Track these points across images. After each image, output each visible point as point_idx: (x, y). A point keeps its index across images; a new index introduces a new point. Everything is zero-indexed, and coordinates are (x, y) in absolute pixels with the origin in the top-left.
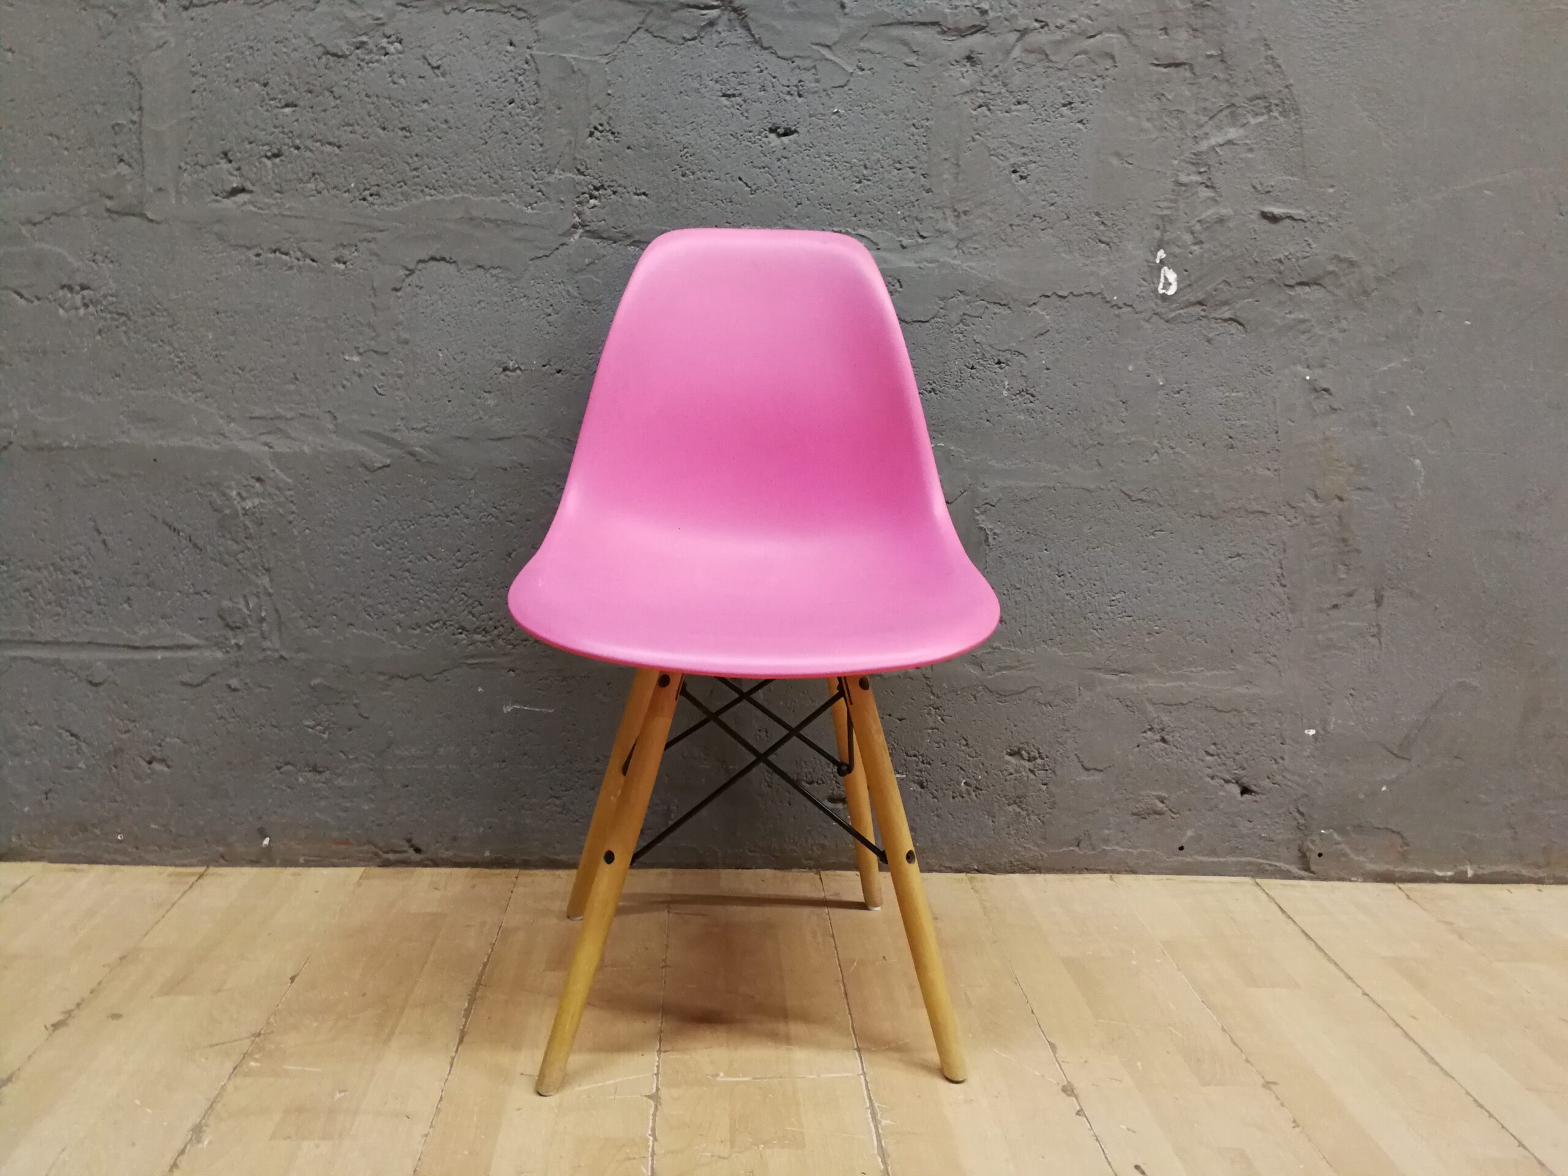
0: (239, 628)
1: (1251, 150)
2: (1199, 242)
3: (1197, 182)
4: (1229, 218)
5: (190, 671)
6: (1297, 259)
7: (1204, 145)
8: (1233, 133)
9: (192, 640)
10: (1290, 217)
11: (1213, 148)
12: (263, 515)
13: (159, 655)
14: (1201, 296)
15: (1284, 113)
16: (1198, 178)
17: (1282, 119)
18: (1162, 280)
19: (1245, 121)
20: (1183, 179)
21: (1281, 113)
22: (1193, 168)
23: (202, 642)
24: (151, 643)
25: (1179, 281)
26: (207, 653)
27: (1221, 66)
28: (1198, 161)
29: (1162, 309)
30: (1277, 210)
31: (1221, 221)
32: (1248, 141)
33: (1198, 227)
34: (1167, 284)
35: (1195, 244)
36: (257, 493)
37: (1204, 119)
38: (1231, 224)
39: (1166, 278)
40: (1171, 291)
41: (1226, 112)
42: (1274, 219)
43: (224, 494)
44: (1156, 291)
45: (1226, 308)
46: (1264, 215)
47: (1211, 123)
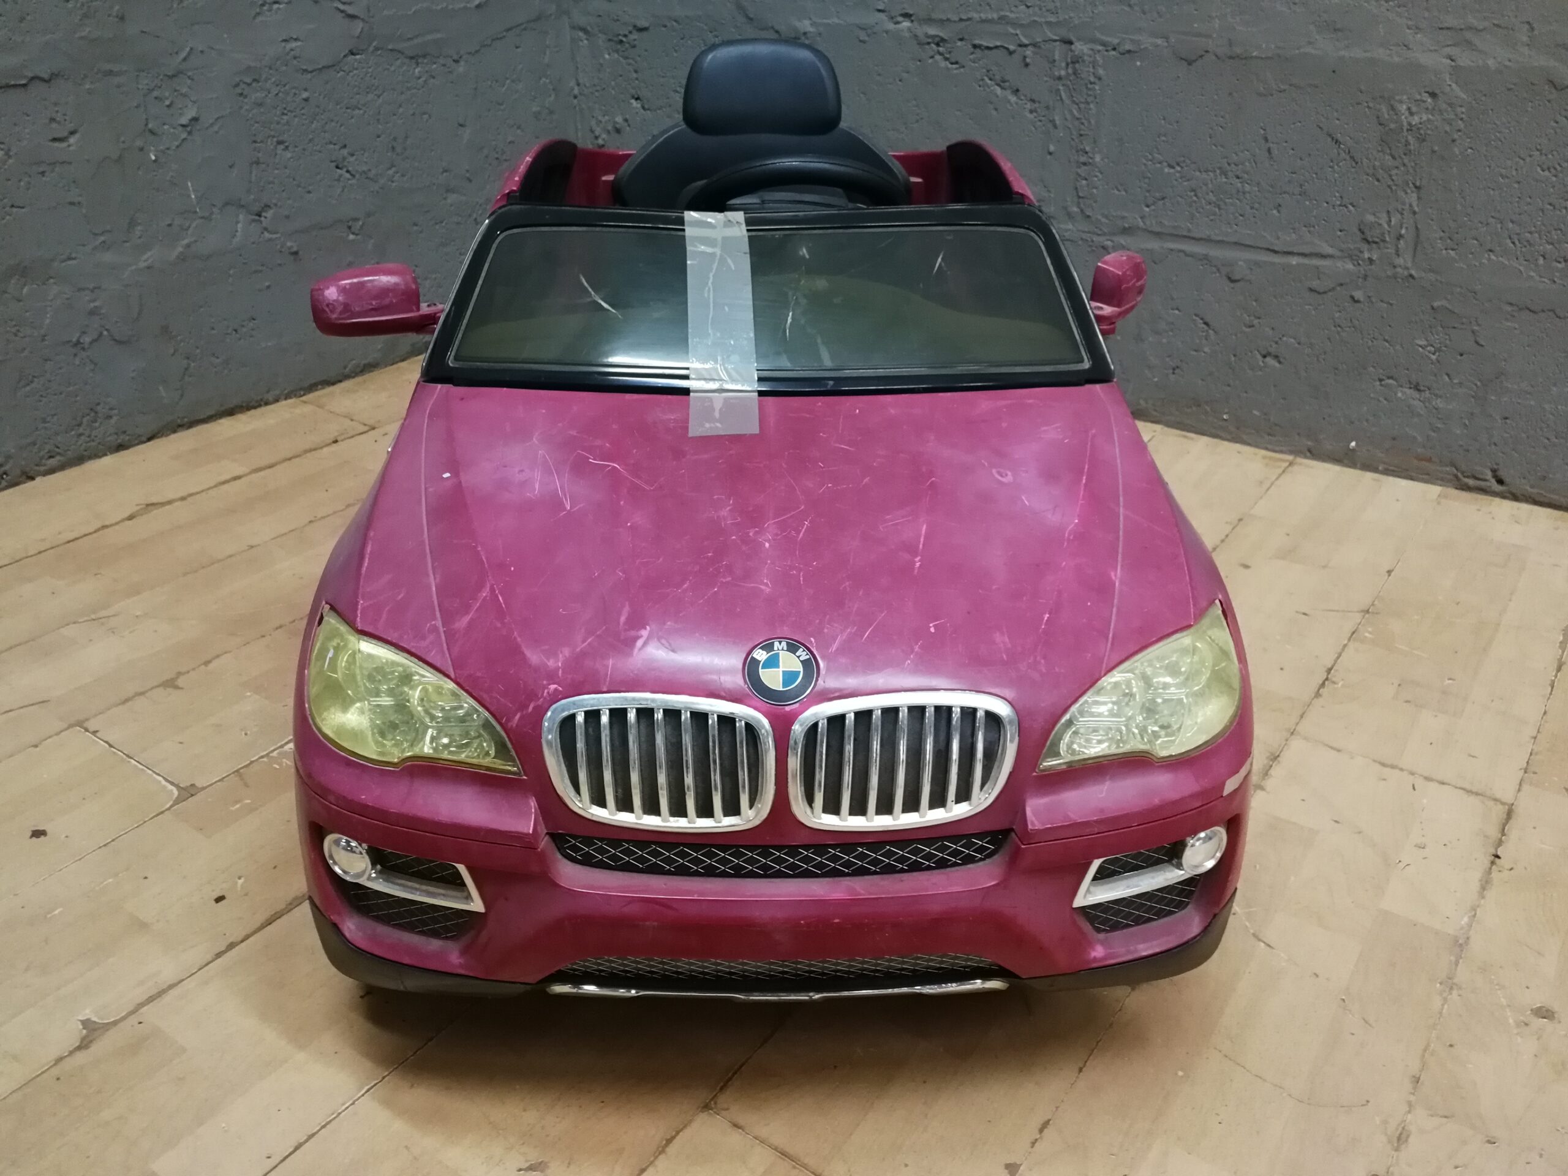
0: (1376, 243)
5: (1319, 279)
9: (1329, 250)
12: (1429, 132)
13: (1294, 261)
23: (1338, 254)
24: (1290, 249)
26: (1339, 264)
36: (1427, 109)
43: (1393, 108)
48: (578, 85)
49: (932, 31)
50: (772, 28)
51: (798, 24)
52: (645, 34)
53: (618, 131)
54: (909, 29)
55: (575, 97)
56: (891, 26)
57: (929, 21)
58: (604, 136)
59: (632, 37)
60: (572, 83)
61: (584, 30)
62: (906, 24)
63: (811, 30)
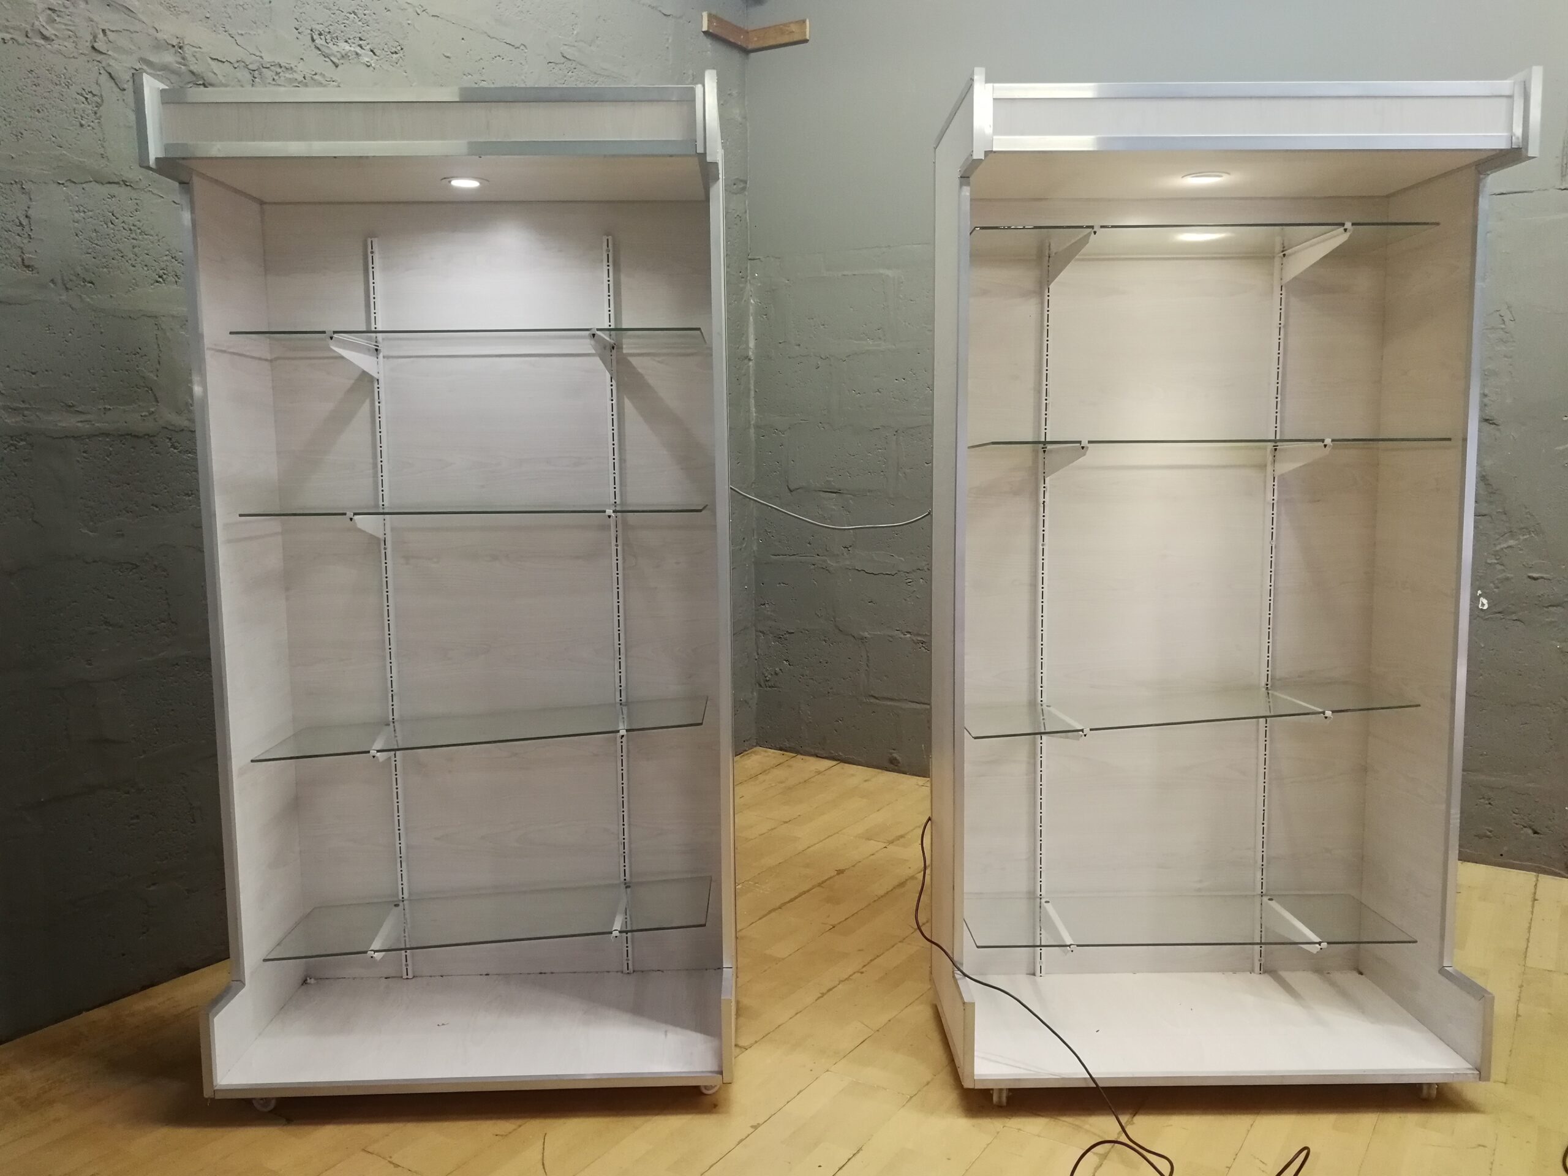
1: (1521, 550)
2: (1498, 588)
3: (1495, 563)
4: (1512, 578)
6: (1548, 595)
7: (1498, 548)
8: (1512, 542)
10: (1542, 578)
11: (1502, 549)
14: (1501, 610)
15: (1537, 534)
16: (1496, 561)
17: (1536, 537)
18: (1481, 603)
19: (1518, 537)
20: (1489, 561)
21: (1535, 534)
22: (1493, 557)
25: (1488, 603)
27: (1504, 516)
28: (1496, 554)
29: (1482, 614)
30: (1535, 575)
31: (1507, 579)
32: (1519, 546)
33: (1496, 582)
34: (1483, 605)
35: (1495, 588)
37: (1497, 537)
38: (1513, 581)
39: (1482, 602)
40: (1485, 607)
41: (1508, 534)
42: (1535, 579)
44: (1478, 607)
45: (1514, 615)
46: (1530, 577)
47: (1502, 538)
48: (758, 654)
49: (919, 638)
50: (851, 634)
51: (861, 633)
52: (793, 634)
53: (776, 674)
54: (910, 637)
55: (756, 660)
56: (902, 636)
57: (918, 635)
58: (769, 676)
59: (785, 636)
60: (755, 654)
61: (763, 632)
62: (908, 635)
63: (868, 636)
